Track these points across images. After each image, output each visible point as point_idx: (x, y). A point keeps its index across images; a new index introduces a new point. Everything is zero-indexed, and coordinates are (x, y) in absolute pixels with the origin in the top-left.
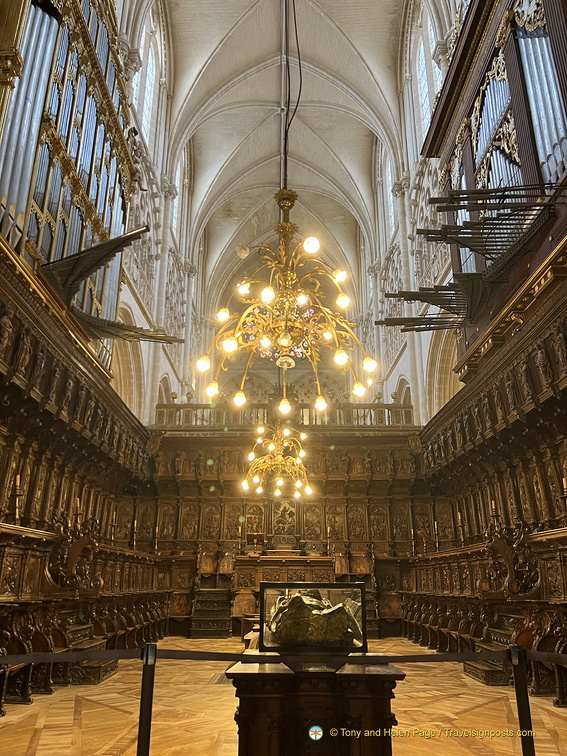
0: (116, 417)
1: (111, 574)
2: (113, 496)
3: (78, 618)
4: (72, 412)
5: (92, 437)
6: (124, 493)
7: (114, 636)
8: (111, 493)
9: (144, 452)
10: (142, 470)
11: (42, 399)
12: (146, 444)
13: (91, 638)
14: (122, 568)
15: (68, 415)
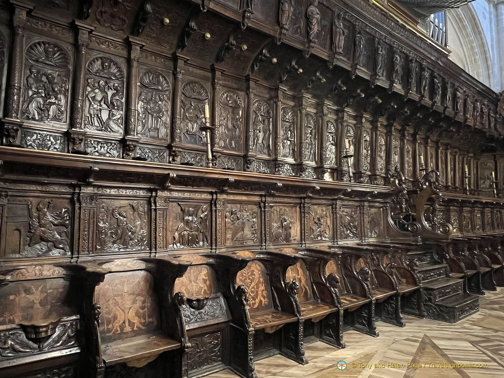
0: (457, 84)
1: (471, 219)
2: (472, 155)
3: (432, 257)
4: (406, 84)
5: (433, 105)
6: (483, 151)
7: (478, 274)
8: (468, 152)
9: (496, 113)
10: (496, 129)
11: (371, 76)
12: (497, 106)
13: (448, 276)
14: (482, 213)
15: (403, 88)
